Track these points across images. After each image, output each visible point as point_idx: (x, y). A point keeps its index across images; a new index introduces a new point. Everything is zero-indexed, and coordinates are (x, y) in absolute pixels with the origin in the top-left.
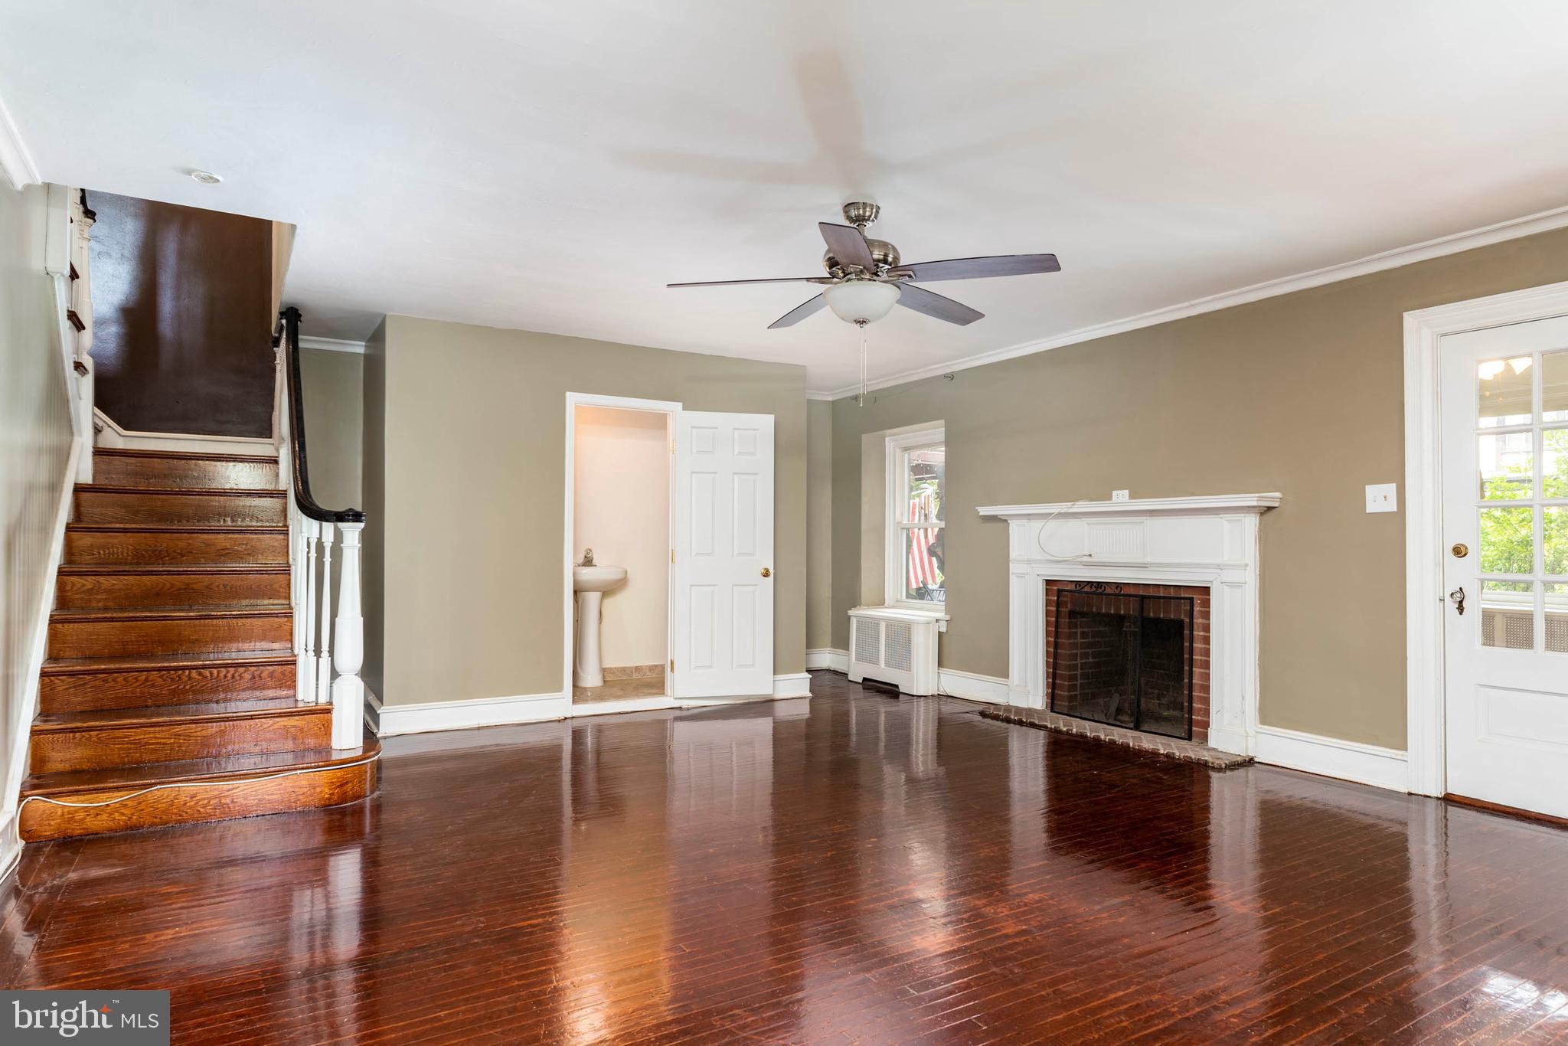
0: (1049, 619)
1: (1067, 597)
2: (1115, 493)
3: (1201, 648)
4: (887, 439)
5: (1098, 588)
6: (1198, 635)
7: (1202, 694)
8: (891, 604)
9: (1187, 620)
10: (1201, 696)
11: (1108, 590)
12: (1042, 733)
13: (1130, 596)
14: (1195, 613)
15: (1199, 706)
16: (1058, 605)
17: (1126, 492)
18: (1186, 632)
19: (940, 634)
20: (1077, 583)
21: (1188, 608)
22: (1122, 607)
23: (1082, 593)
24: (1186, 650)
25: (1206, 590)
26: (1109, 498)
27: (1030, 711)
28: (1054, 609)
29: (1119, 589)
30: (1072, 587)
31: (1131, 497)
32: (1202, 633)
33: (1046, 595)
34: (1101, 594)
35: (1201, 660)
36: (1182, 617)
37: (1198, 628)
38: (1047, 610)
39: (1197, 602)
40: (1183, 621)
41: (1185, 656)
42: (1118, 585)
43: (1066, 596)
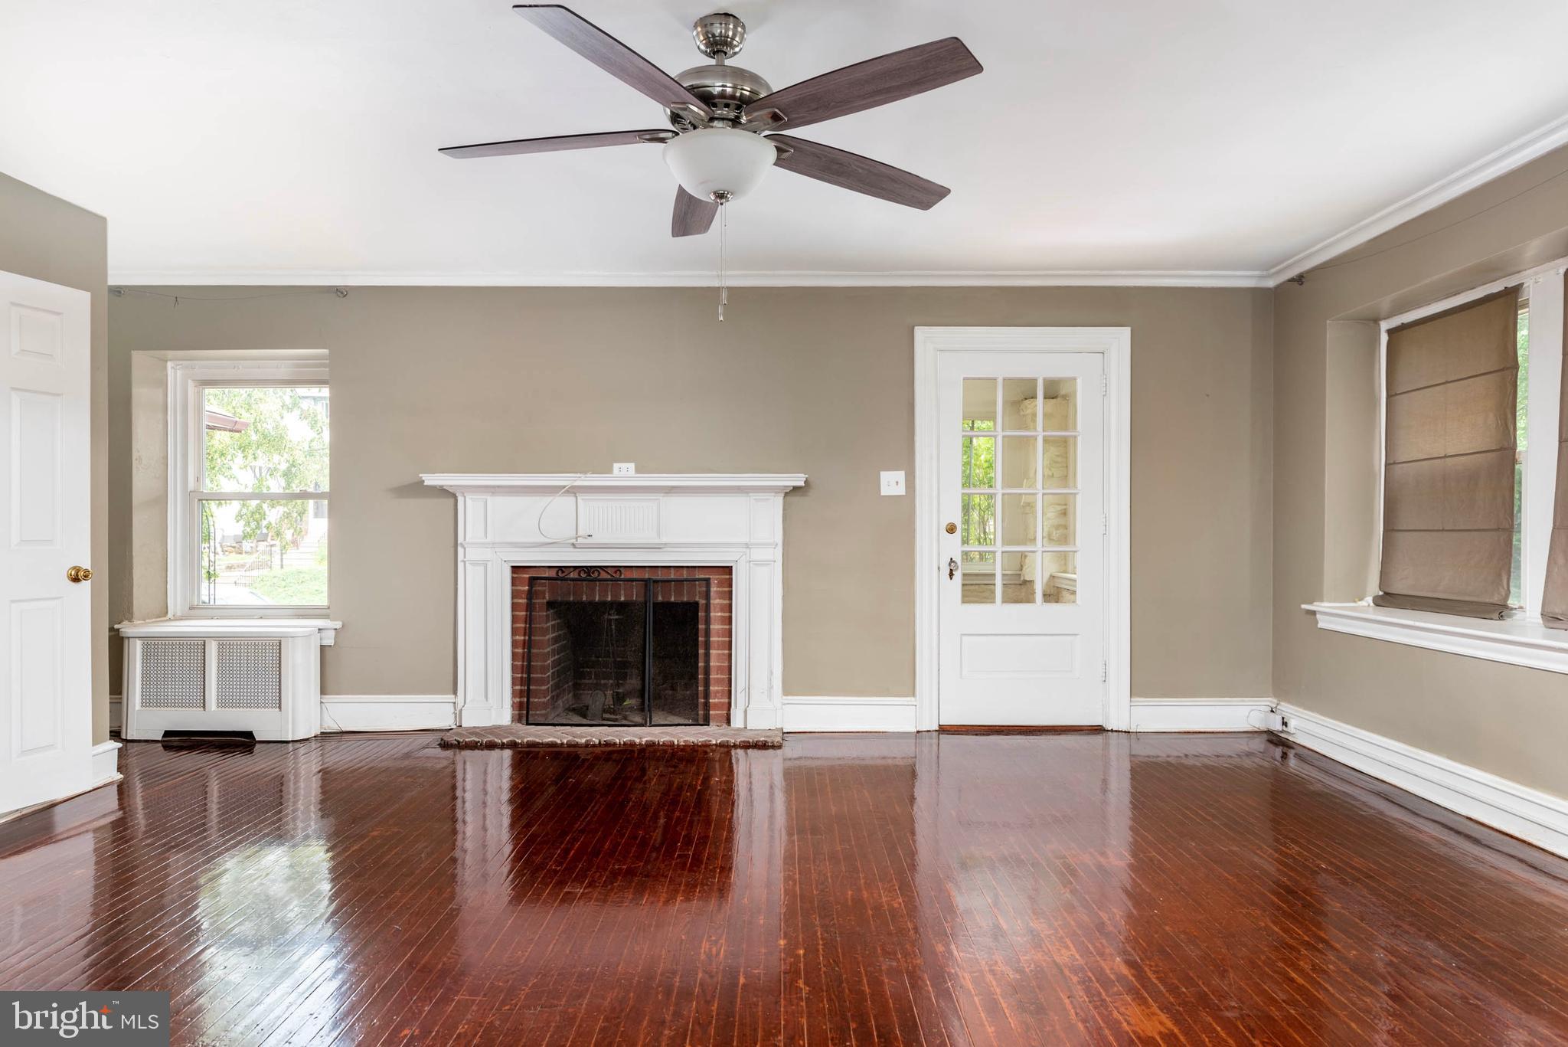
0: (517, 613)
1: (545, 586)
2: (616, 466)
3: (718, 630)
4: (169, 364)
5: (589, 574)
6: (715, 616)
7: (719, 676)
8: (179, 614)
9: (702, 602)
10: (718, 678)
11: (604, 575)
12: (507, 754)
13: (632, 580)
14: (712, 594)
15: (716, 688)
16: (530, 595)
17: (632, 466)
18: (701, 614)
19: (323, 648)
20: (560, 568)
21: (704, 589)
22: (622, 592)
23: (567, 580)
24: (701, 633)
25: (728, 570)
26: (610, 471)
27: (494, 730)
28: (524, 601)
29: (615, 574)
30: (552, 574)
31: (638, 470)
32: (719, 614)
33: (513, 585)
34: (595, 580)
35: (718, 641)
36: (697, 599)
37: (715, 609)
38: (513, 603)
39: (714, 583)
40: (697, 603)
41: (700, 639)
42: (618, 569)
43: (543, 585)
